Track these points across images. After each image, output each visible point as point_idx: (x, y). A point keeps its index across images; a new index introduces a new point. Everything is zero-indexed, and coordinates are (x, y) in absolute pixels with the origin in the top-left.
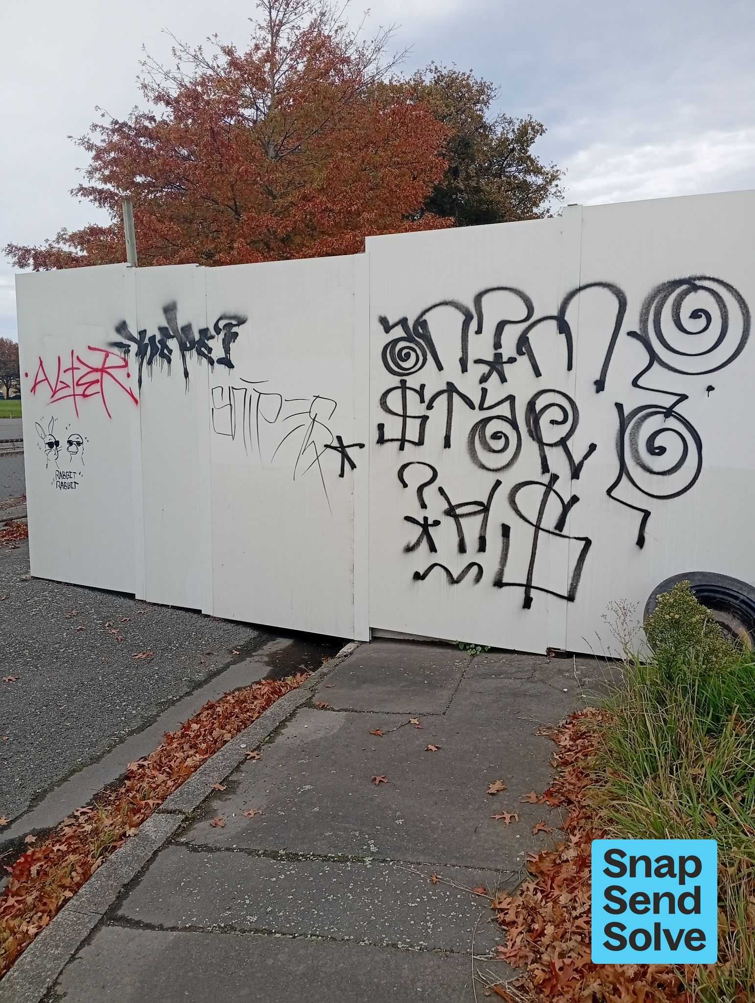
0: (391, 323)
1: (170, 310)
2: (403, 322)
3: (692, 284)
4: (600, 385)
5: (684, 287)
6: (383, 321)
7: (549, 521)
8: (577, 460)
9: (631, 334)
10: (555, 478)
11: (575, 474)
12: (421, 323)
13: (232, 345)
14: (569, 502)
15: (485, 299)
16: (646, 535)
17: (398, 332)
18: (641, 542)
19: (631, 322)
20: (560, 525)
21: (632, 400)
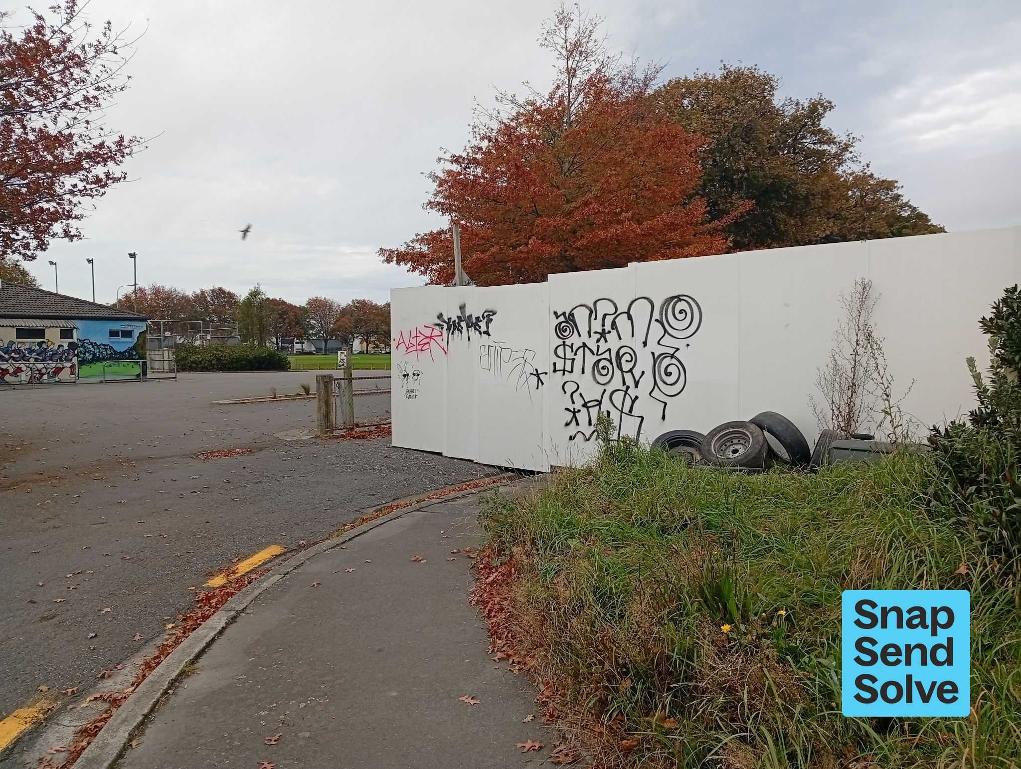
0: (559, 314)
1: (462, 308)
2: (564, 314)
3: (678, 298)
4: (645, 344)
5: (676, 299)
6: (555, 313)
7: (626, 409)
8: (637, 380)
9: (657, 320)
10: (628, 387)
11: (636, 386)
12: (571, 314)
13: (490, 325)
14: (634, 399)
15: (598, 303)
16: (666, 414)
17: (562, 319)
18: (664, 418)
19: (656, 315)
20: (631, 411)
21: (658, 351)
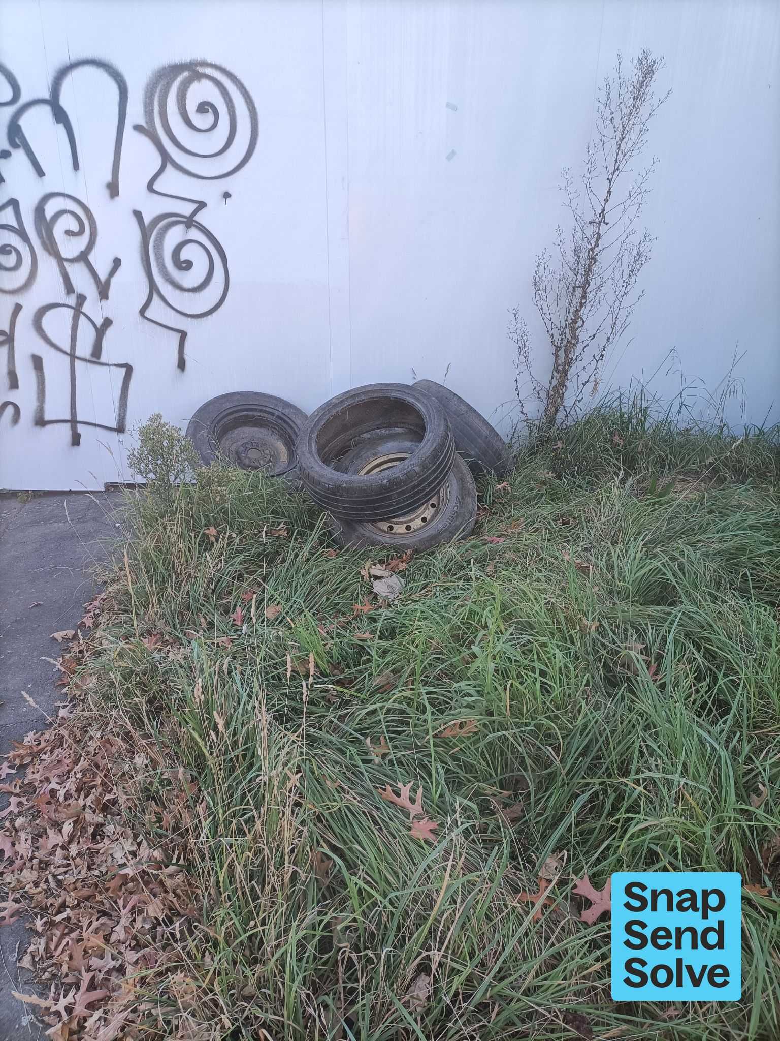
3: (193, 71)
4: (113, 189)
7: (84, 348)
9: (138, 128)
10: (81, 299)
11: (104, 295)
14: (102, 325)
16: (186, 357)
18: (182, 365)
19: (135, 113)
20: (97, 352)
21: (152, 208)
